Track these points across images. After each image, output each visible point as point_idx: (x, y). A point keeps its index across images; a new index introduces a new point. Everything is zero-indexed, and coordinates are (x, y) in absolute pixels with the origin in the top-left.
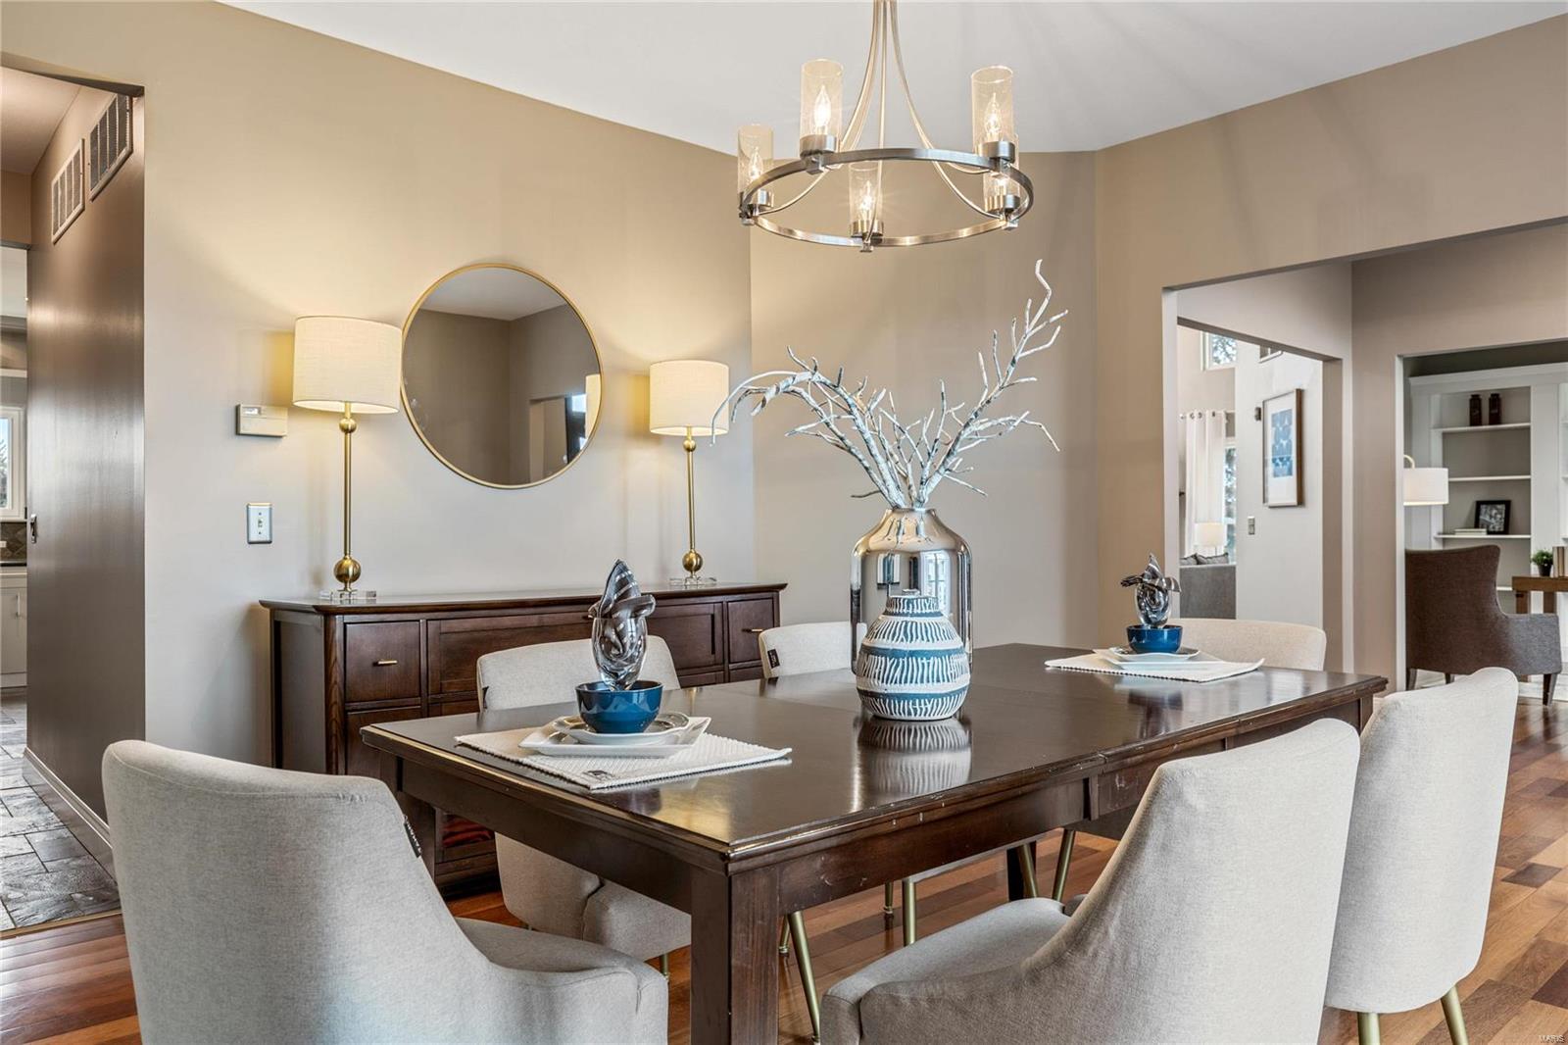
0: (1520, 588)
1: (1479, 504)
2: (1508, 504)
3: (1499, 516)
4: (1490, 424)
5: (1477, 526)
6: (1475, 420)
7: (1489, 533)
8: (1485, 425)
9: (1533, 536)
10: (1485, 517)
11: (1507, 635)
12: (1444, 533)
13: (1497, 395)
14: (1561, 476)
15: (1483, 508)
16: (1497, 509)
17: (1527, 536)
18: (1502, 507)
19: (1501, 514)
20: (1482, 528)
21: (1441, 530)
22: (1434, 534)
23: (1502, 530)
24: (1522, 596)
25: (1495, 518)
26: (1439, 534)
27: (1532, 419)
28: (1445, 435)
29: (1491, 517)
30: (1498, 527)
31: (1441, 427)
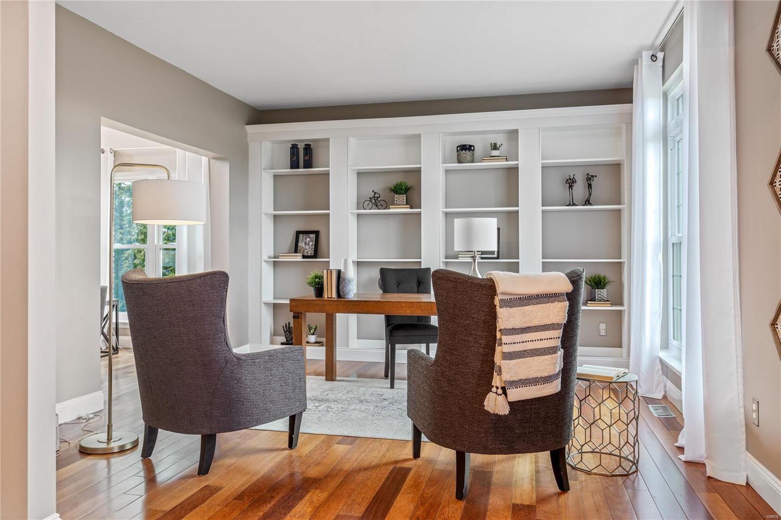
0: (299, 310)
1: (298, 233)
2: (317, 233)
3: (311, 243)
4: (305, 167)
5: (296, 251)
6: (294, 165)
7: (304, 257)
8: (301, 168)
9: (331, 260)
10: (301, 244)
11: (239, 381)
12: (274, 258)
13: (309, 145)
14: (349, 211)
15: (301, 236)
16: (310, 237)
17: (328, 260)
18: (313, 236)
19: (312, 242)
20: (300, 253)
21: (272, 255)
22: (265, 257)
23: (312, 254)
24: (298, 317)
25: (309, 244)
26: (269, 258)
27: (330, 166)
28: (276, 177)
29: (306, 244)
30: (309, 251)
31: (272, 169)
